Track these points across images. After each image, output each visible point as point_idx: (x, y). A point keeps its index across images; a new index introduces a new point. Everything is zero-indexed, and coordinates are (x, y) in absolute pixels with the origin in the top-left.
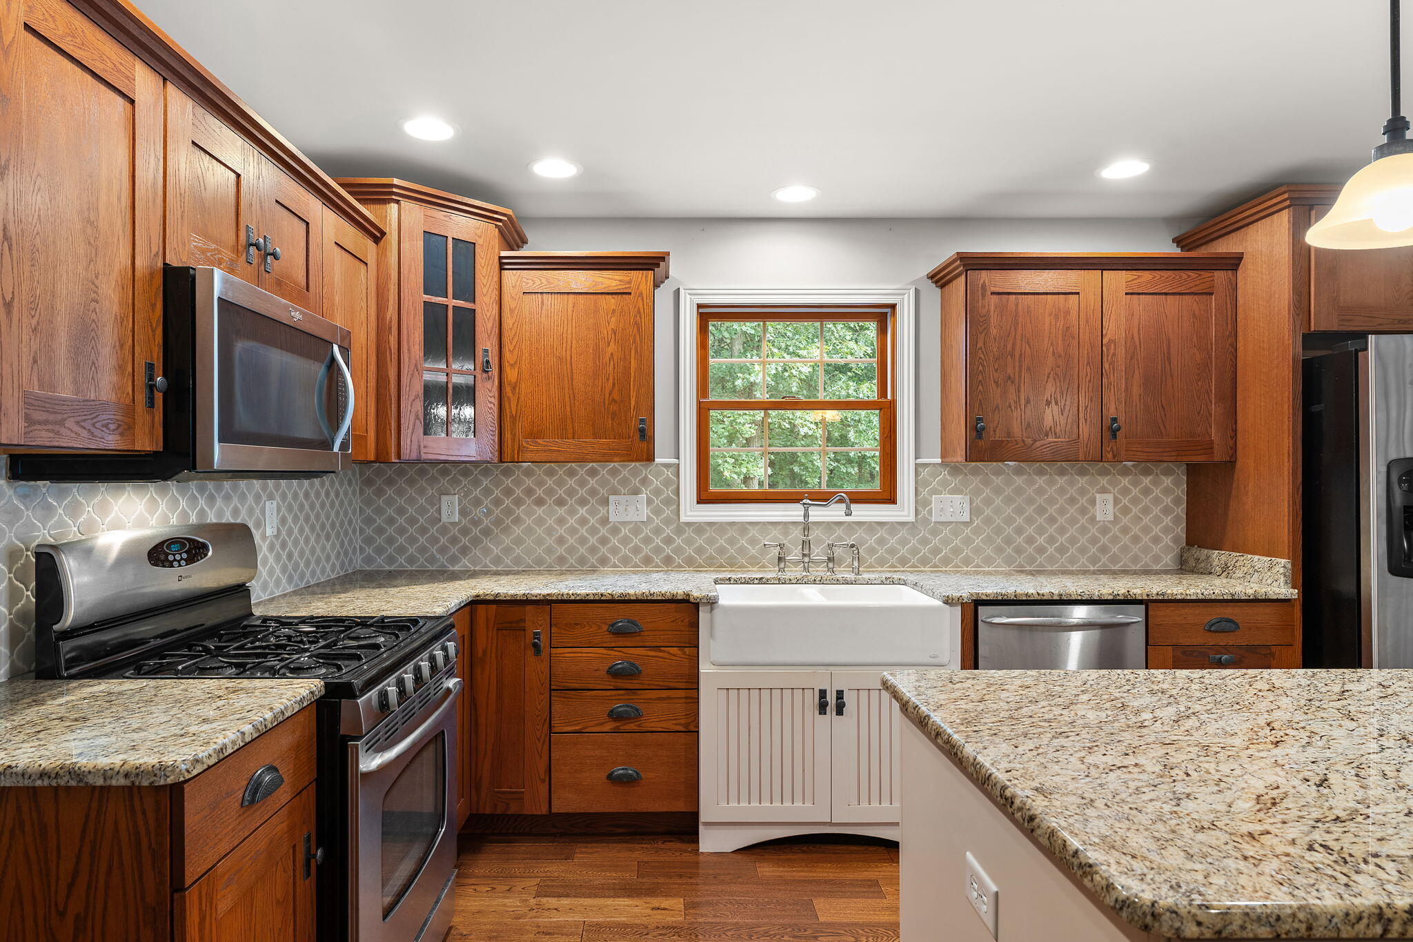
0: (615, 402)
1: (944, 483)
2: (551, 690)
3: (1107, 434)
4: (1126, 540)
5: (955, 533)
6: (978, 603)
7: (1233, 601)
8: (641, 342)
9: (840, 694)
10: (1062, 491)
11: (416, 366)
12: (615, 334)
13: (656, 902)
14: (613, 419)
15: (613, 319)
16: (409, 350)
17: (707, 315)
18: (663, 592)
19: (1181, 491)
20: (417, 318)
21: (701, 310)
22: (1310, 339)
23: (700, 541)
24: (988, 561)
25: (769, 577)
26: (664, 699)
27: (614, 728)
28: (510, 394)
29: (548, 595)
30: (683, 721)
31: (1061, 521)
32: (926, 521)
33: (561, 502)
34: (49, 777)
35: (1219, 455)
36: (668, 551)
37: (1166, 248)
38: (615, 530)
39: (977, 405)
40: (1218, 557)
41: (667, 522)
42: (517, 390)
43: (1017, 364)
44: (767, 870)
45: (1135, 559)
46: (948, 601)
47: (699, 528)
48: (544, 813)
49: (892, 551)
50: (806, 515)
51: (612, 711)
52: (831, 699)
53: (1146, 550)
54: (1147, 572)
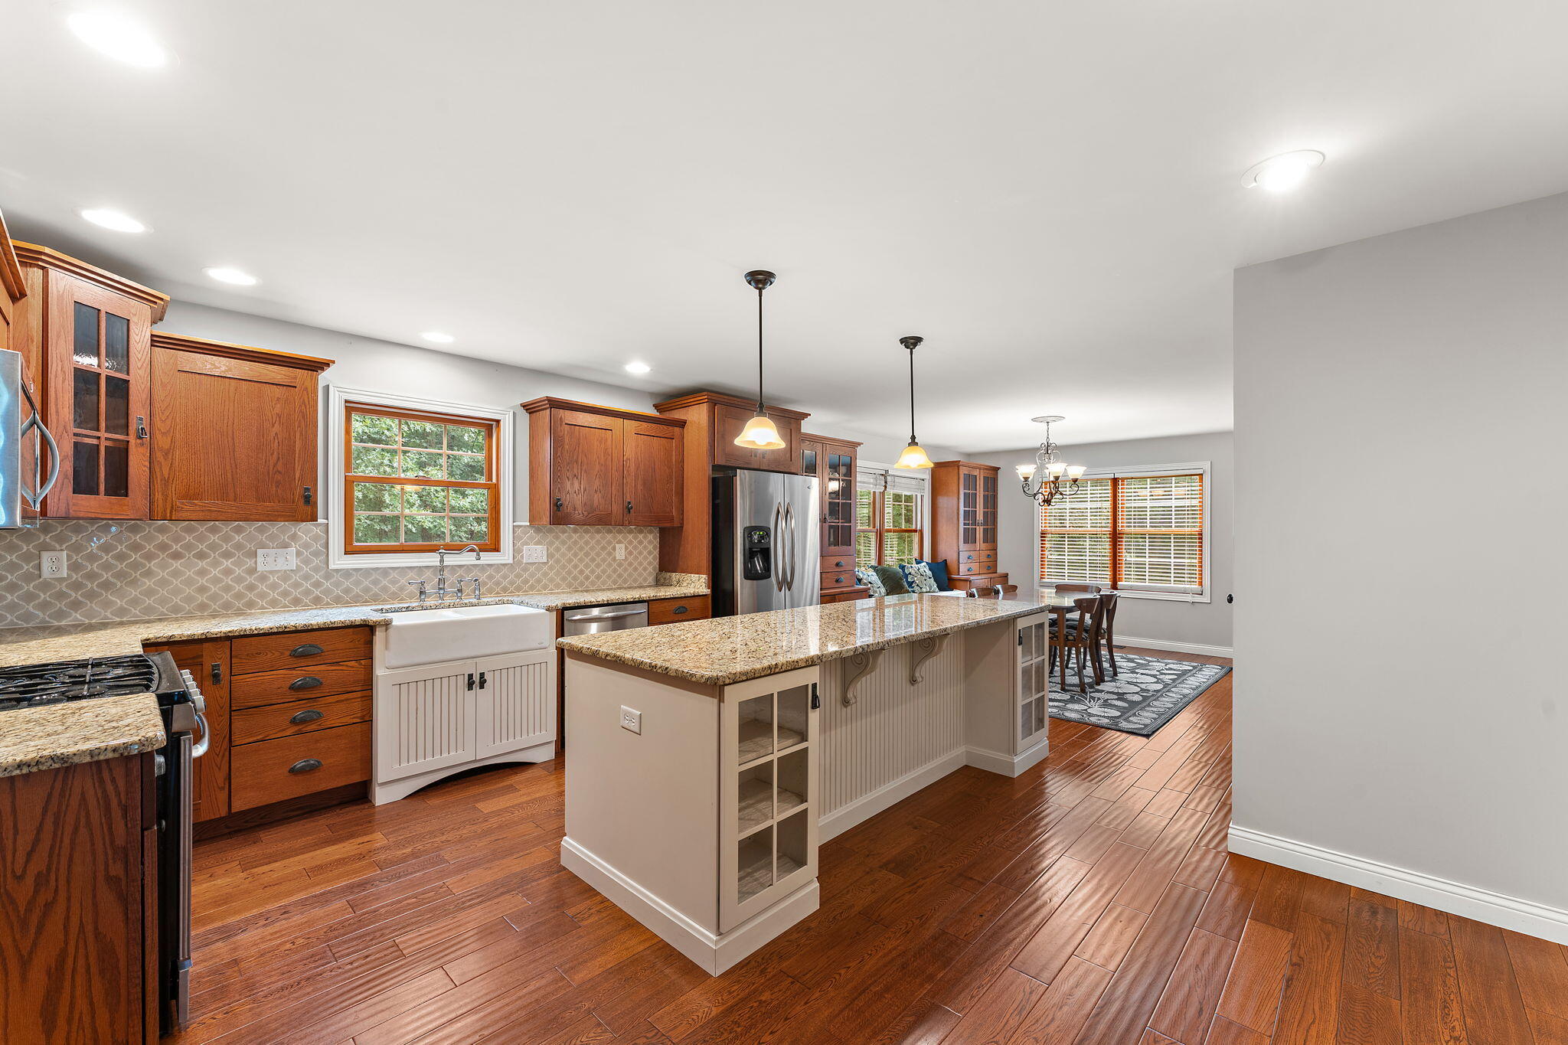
0: (280, 473)
1: (531, 538)
2: (231, 711)
3: (626, 511)
4: (630, 569)
5: (538, 569)
6: (565, 608)
7: (685, 597)
8: (306, 426)
9: (482, 675)
10: (598, 542)
11: (65, 427)
12: (280, 418)
13: (360, 840)
14: (277, 487)
15: (278, 406)
16: (57, 412)
17: (352, 408)
18: (343, 620)
19: (657, 542)
20: (66, 382)
21: (347, 404)
22: (716, 468)
23: (347, 584)
24: (558, 586)
25: (414, 605)
26: (343, 701)
27: (296, 732)
28: (162, 459)
29: (229, 632)
30: (359, 715)
31: (598, 560)
32: (520, 563)
33: (201, 556)
34: (29, 766)
35: (676, 524)
36: (317, 593)
37: (650, 411)
38: (263, 578)
39: (557, 490)
40: (675, 576)
41: (316, 569)
42: (170, 457)
43: (579, 467)
44: (435, 801)
45: (635, 580)
46: (549, 609)
47: (347, 573)
48: (223, 814)
49: (498, 584)
50: (442, 561)
51: (294, 718)
52: (476, 678)
53: (640, 575)
54: (641, 587)
